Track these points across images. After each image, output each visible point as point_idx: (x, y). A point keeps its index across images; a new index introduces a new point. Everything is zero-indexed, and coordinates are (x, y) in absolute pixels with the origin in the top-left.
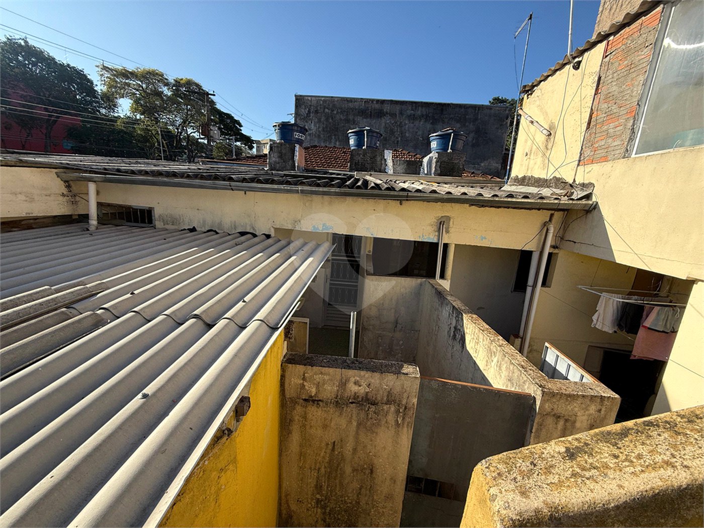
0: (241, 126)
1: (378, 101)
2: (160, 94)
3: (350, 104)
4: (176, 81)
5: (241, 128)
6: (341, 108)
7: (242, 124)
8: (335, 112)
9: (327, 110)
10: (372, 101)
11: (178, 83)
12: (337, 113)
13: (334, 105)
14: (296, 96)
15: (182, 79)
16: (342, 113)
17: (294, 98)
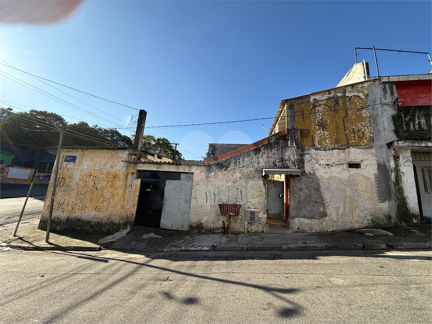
0: (181, 155)
1: (241, 145)
2: (150, 144)
3: (230, 146)
4: (158, 139)
5: (182, 156)
6: (227, 148)
7: (182, 154)
8: (224, 149)
9: (221, 148)
10: (239, 145)
11: (159, 140)
12: (225, 149)
13: (224, 147)
14: (209, 144)
15: (161, 138)
16: (227, 149)
17: (209, 145)
